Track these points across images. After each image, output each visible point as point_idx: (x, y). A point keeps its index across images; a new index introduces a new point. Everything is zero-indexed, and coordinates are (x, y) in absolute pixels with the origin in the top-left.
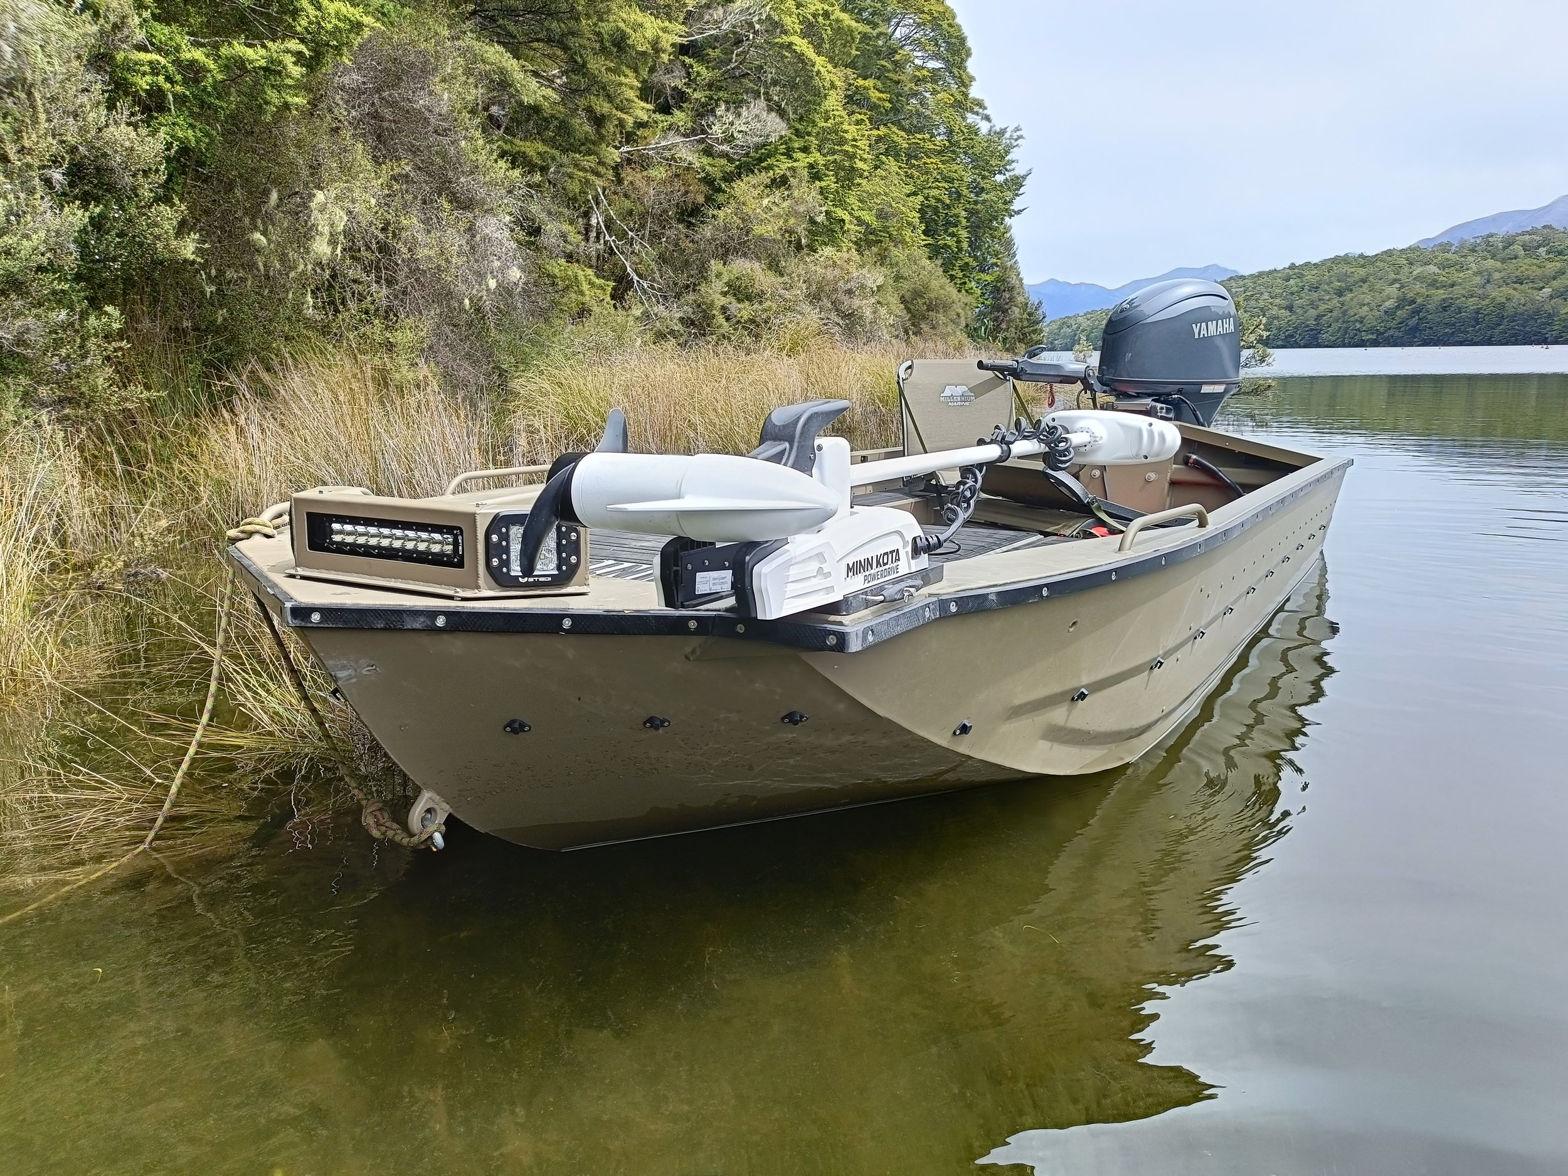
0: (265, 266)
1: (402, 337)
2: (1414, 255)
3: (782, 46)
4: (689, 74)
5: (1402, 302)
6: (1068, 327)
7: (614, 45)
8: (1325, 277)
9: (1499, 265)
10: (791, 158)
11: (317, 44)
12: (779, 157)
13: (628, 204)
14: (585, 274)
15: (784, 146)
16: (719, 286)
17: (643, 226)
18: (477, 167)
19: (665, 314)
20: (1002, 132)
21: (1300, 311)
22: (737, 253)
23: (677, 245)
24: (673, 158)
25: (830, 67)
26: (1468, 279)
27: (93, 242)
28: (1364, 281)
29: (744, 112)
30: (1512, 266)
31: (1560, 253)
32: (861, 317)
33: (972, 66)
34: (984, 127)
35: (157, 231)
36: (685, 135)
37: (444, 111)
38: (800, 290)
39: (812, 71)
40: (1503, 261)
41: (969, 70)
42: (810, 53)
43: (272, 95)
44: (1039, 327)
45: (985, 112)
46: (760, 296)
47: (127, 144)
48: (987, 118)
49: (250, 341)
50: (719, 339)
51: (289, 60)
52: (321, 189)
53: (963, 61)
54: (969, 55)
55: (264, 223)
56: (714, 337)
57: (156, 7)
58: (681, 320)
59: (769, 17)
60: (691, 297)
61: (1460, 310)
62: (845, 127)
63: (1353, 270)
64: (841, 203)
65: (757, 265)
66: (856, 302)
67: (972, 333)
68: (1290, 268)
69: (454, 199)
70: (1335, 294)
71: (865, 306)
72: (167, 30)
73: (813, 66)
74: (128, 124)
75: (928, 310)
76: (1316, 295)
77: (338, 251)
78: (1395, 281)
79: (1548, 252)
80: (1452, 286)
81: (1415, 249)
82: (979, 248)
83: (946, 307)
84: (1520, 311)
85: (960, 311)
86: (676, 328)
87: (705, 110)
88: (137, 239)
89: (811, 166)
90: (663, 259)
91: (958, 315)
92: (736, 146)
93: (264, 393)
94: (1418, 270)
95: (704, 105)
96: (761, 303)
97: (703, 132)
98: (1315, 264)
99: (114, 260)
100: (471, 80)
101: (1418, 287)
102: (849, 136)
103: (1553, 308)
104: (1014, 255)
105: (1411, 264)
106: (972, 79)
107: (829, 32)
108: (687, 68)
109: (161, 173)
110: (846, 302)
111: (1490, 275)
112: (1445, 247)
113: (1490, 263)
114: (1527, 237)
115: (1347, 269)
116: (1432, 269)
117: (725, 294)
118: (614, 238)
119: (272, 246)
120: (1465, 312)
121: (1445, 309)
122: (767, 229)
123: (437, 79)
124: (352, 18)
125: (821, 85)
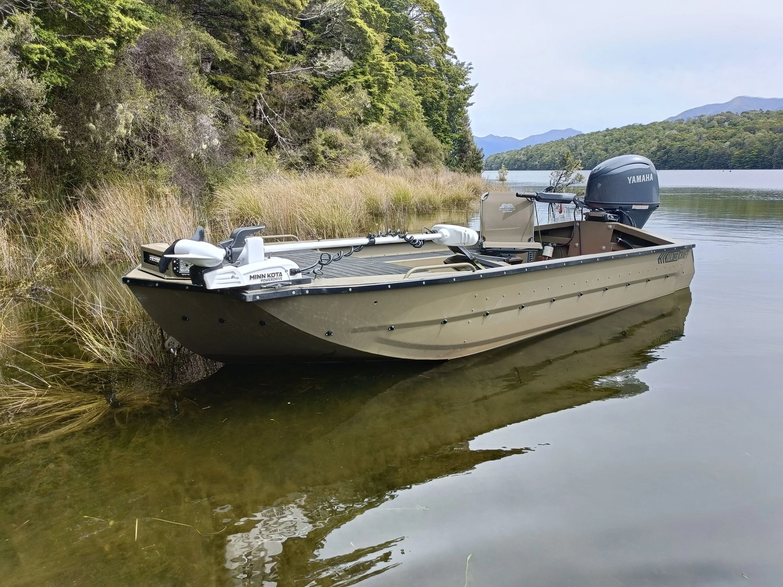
0: (94, 139)
1: (161, 172)
2: (666, 125)
3: (351, 23)
4: (304, 36)
5: (660, 148)
6: (499, 158)
7: (264, 31)
8: (623, 136)
9: (705, 130)
10: (356, 78)
11: (119, 37)
12: (350, 77)
13: (274, 100)
14: (253, 136)
15: (352, 72)
16: (320, 141)
17: (282, 111)
18: (197, 90)
19: (294, 154)
20: (463, 64)
21: (611, 152)
22: (330, 124)
23: (299, 120)
24: (297, 77)
25: (375, 34)
26: (691, 137)
27: (12, 132)
28: (641, 138)
29: (332, 55)
30: (711, 131)
31: (735, 125)
32: (390, 157)
33: (447, 31)
34: (454, 61)
35: (42, 126)
36: (303, 66)
37: (181, 64)
38: (360, 143)
39: (366, 36)
40: (707, 129)
41: (446, 33)
42: (365, 27)
43: (98, 62)
44: (480, 160)
45: (454, 54)
46: (340, 146)
47: (28, 87)
48: (455, 57)
49: (86, 173)
50: (320, 167)
51: (106, 47)
52: (121, 103)
53: (444, 29)
54: (446, 26)
55: (93, 119)
56: (318, 166)
57: (42, 23)
58: (302, 157)
59: (345, 9)
60: (307, 146)
61: (687, 152)
62: (383, 63)
63: (636, 132)
64: (381, 100)
65: (339, 131)
66: (388, 150)
67: (448, 163)
68: (606, 131)
69: (185, 106)
70: (628, 144)
71: (392, 152)
72: (46, 33)
73: (367, 33)
74: (28, 78)
75: (426, 152)
76: (619, 144)
77: (130, 132)
78: (656, 138)
79: (729, 125)
80: (684, 140)
81: (666, 122)
82: (452, 121)
83: (435, 150)
84: (715, 153)
85: (442, 153)
86: (300, 161)
87: (313, 54)
88: (33, 130)
89: (366, 81)
90: (292, 127)
91: (441, 155)
92: (328, 72)
93: (93, 199)
94: (667, 133)
95: (312, 52)
96: (341, 150)
97: (312, 65)
98: (618, 129)
99: (22, 140)
100: (193, 49)
101: (667, 141)
102: (385, 67)
103: (731, 152)
104: (469, 125)
105: (664, 129)
106: (448, 37)
107: (375, 17)
108: (304, 33)
109: (44, 100)
110: (384, 150)
111: (701, 135)
112: (680, 122)
113: (702, 129)
114: (719, 117)
115: (634, 132)
116: (674, 132)
117: (323, 145)
118: (268, 117)
119: (98, 129)
120: (690, 153)
121: (680, 152)
122: (344, 113)
123: (177, 50)
124: (136, 27)
125: (370, 42)
